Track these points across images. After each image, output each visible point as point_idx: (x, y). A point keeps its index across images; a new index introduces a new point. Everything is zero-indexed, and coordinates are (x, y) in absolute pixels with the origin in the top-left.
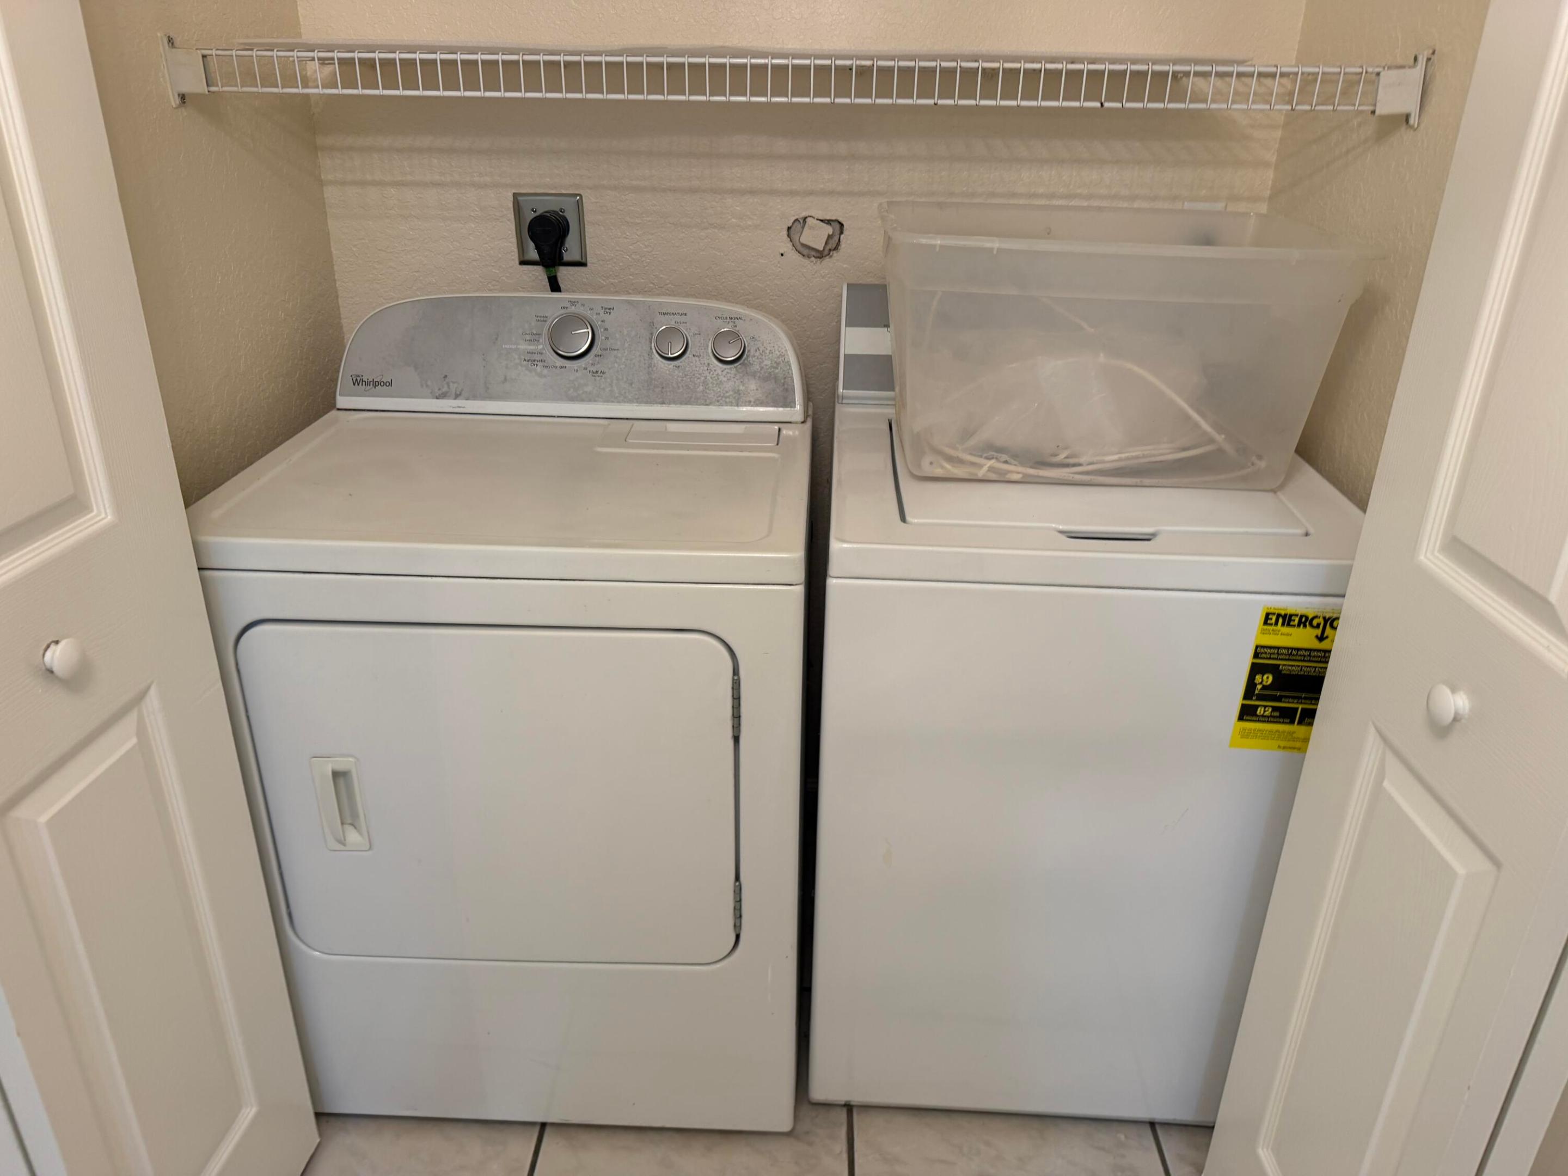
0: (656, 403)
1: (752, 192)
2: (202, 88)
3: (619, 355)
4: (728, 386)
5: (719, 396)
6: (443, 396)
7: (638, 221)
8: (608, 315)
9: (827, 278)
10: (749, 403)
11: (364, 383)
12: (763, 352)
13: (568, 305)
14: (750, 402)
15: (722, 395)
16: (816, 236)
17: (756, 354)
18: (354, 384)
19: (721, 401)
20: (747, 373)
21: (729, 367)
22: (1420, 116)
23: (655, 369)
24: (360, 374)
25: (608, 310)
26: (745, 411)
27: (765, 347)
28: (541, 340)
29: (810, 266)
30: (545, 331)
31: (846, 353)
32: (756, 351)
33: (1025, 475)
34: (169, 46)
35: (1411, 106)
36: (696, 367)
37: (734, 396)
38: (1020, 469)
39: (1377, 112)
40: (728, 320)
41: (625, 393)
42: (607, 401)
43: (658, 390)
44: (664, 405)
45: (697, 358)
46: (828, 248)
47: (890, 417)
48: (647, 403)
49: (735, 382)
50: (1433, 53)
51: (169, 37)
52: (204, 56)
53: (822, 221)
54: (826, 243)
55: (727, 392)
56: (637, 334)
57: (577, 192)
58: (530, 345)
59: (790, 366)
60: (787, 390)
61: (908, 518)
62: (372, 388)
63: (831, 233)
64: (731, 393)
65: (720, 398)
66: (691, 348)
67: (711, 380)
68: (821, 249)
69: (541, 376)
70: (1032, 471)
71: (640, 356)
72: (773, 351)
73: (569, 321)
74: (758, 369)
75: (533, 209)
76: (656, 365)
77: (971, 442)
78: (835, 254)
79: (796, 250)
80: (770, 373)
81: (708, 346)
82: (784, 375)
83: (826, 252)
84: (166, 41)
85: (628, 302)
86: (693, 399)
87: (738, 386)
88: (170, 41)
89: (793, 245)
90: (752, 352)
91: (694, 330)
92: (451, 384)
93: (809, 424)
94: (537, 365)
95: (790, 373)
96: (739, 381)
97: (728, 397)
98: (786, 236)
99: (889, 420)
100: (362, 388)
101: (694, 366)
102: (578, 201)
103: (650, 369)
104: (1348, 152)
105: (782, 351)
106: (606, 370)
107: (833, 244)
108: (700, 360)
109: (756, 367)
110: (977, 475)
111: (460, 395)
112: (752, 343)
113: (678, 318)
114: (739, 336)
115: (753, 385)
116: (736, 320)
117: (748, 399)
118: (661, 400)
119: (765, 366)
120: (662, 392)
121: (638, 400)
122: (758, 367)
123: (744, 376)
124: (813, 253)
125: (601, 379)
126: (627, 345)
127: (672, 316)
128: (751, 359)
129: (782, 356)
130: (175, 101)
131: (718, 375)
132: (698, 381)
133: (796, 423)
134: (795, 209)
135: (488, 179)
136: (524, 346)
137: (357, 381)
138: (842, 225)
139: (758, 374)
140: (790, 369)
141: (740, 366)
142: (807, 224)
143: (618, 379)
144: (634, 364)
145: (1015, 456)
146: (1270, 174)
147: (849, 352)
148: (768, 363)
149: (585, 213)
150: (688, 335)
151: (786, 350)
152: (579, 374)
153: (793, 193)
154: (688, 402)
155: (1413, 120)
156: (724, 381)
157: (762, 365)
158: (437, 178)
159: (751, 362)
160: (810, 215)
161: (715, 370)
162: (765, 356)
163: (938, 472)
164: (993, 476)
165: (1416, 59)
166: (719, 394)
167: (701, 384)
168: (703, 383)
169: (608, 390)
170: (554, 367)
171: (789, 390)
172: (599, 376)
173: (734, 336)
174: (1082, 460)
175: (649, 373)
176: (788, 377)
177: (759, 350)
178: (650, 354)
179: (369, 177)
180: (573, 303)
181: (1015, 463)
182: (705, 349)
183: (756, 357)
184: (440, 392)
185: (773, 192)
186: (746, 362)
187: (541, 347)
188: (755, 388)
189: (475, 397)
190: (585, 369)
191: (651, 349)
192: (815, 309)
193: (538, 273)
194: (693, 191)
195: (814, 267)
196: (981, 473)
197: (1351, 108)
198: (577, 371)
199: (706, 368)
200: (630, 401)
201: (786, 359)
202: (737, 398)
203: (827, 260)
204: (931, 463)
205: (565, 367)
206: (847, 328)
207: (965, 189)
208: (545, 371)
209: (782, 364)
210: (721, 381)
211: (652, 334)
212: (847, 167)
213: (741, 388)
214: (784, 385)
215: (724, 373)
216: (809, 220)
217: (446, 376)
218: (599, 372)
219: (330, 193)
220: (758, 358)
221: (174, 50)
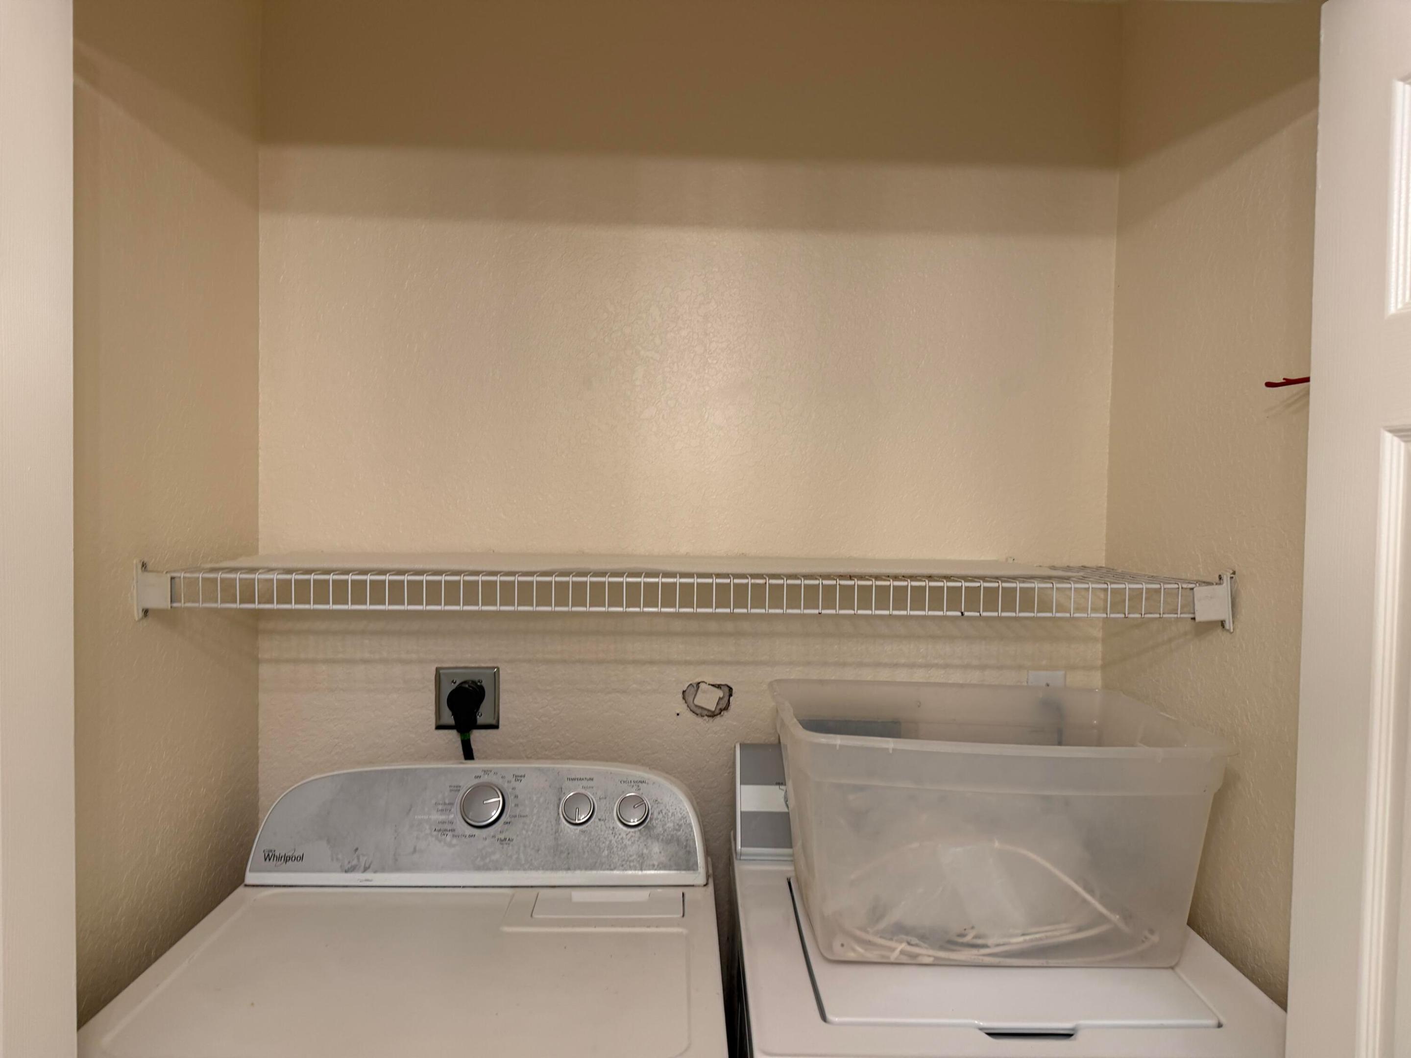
0: (561, 869)
1: (652, 662)
2: (165, 604)
3: (528, 822)
4: (633, 850)
5: (623, 860)
6: (352, 869)
7: (548, 688)
8: (518, 783)
9: (719, 734)
10: (653, 867)
11: (275, 858)
12: (665, 814)
13: (480, 773)
14: (654, 865)
15: (626, 858)
16: (709, 699)
17: (659, 817)
18: (265, 860)
19: (625, 866)
20: (650, 836)
21: (633, 830)
22: (1233, 622)
23: (561, 834)
24: (272, 848)
25: (518, 778)
26: (651, 874)
27: (667, 810)
28: (452, 810)
29: (703, 723)
30: (458, 801)
31: (742, 810)
32: (659, 813)
33: (936, 958)
34: (142, 571)
35: (1224, 613)
36: (601, 831)
37: (638, 859)
38: (931, 952)
39: (1198, 619)
40: (632, 783)
41: (532, 860)
42: (514, 869)
43: (564, 856)
44: (569, 871)
45: (602, 822)
46: (719, 707)
47: (789, 875)
48: (552, 869)
49: (639, 846)
50: (1234, 573)
51: (143, 563)
52: (172, 578)
53: (713, 685)
54: (717, 704)
55: (631, 856)
56: (546, 800)
57: (495, 665)
58: (441, 815)
59: (692, 828)
60: (689, 852)
61: (829, 1016)
62: (282, 864)
63: (721, 696)
64: (635, 857)
65: (624, 863)
66: (597, 813)
67: (616, 844)
68: (713, 709)
69: (450, 845)
70: (942, 954)
71: (547, 821)
72: (676, 813)
73: (481, 790)
74: (661, 832)
75: (453, 681)
76: (563, 830)
77: (882, 925)
78: (724, 713)
79: (691, 710)
80: (672, 836)
81: (613, 810)
82: (686, 837)
83: (717, 711)
84: (140, 566)
85: (539, 769)
86: (597, 864)
87: (643, 849)
88: (144, 565)
89: (688, 706)
90: (656, 814)
91: (600, 793)
92: (361, 857)
93: (711, 887)
94: (447, 835)
95: (692, 835)
96: (643, 844)
97: (633, 861)
98: (681, 698)
99: (787, 879)
100: (272, 863)
101: (600, 831)
102: (495, 672)
103: (557, 834)
104: (1170, 640)
105: (684, 813)
106: (514, 837)
107: (723, 704)
108: (605, 824)
109: (660, 830)
110: (888, 958)
111: (369, 867)
112: (655, 806)
113: (585, 783)
114: (643, 801)
115: (656, 848)
116: (640, 784)
117: (651, 863)
118: (567, 866)
119: (668, 829)
120: (568, 858)
121: (544, 867)
122: (661, 829)
123: (647, 838)
124: (705, 712)
125: (509, 847)
126: (535, 811)
127: (579, 782)
128: (654, 821)
129: (684, 818)
130: (137, 614)
131: (622, 838)
132: (602, 846)
133: (699, 886)
134: (689, 676)
135: (414, 656)
136: (436, 817)
137: (269, 856)
138: (730, 689)
139: (661, 837)
140: (692, 830)
141: (643, 829)
142: (700, 689)
143: (525, 846)
144: (541, 831)
145: (923, 938)
146: (1099, 647)
147: (743, 809)
148: (670, 825)
149: (501, 682)
150: (594, 800)
151: (687, 812)
152: (487, 842)
153: (687, 663)
154: (593, 867)
155: (1229, 625)
156: (629, 845)
157: (666, 827)
158: (367, 655)
159: (655, 824)
160: (703, 680)
161: (620, 834)
162: (668, 819)
163: (852, 956)
164: (904, 959)
165: (1220, 578)
166: (623, 857)
167: (606, 849)
168: (608, 847)
169: (514, 857)
170: (463, 836)
171: (691, 852)
172: (506, 844)
173: (639, 801)
174: (990, 942)
175: (556, 839)
176: (690, 839)
177: (662, 813)
178: (558, 820)
179: (303, 656)
180: (486, 772)
181: (926, 945)
182: (610, 813)
183: (659, 820)
184: (349, 866)
185: (669, 662)
186: (649, 824)
187: (452, 816)
188: (658, 851)
189: (383, 869)
190: (494, 837)
191: (559, 814)
192: (709, 762)
193: (453, 737)
194: (600, 662)
195: (707, 724)
196: (894, 956)
197: (1176, 616)
198: (486, 839)
199: (611, 832)
200: (537, 869)
201: (688, 821)
202: (641, 861)
203: (718, 718)
204: (842, 945)
205: (474, 835)
206: (742, 786)
207: (836, 659)
208: (455, 841)
209: (684, 827)
210: (625, 845)
211: (560, 800)
212: (734, 641)
213: (645, 851)
214: (686, 847)
215: (629, 836)
216: (702, 686)
217: (357, 849)
218: (507, 840)
219: (265, 671)
220: (660, 821)
221: (146, 573)
